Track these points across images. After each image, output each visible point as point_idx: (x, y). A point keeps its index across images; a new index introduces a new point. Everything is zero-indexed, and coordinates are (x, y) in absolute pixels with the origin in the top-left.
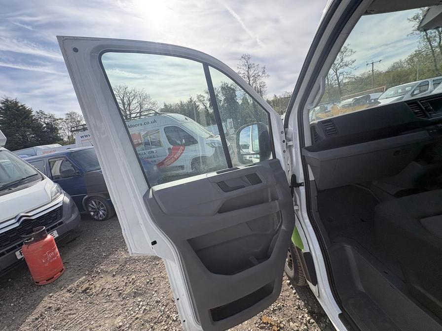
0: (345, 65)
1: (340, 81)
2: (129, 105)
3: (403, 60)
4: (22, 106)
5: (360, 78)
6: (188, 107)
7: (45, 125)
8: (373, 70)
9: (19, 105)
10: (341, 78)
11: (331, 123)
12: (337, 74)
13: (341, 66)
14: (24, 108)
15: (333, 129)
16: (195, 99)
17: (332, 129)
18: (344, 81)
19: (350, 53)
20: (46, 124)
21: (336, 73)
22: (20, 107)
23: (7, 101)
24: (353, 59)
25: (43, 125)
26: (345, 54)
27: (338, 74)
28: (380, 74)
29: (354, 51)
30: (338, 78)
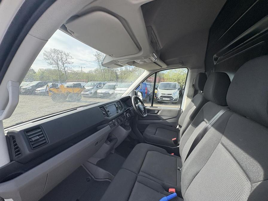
0: (68, 63)
3: (93, 70)
5: (77, 73)
8: (82, 71)
10: (66, 69)
11: (40, 130)
12: (64, 66)
13: (66, 63)
15: (42, 137)
17: (40, 138)
18: (68, 71)
19: (71, 58)
24: (73, 62)
28: (85, 73)
30: (65, 68)
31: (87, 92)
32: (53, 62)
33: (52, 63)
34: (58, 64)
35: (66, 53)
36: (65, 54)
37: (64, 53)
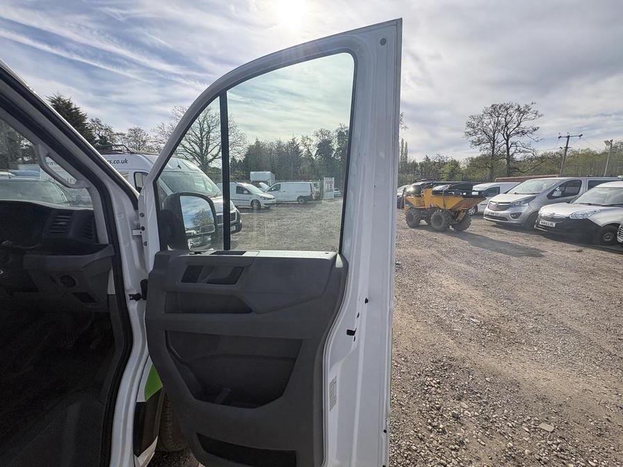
0: (522, 132)
1: (510, 153)
2: (209, 132)
4: (75, 109)
6: (287, 150)
7: (98, 138)
8: (567, 148)
9: (73, 107)
10: (512, 150)
12: (507, 144)
13: (516, 133)
14: (77, 112)
16: (299, 141)
18: (516, 156)
19: (533, 116)
20: (100, 137)
21: (507, 140)
22: (72, 110)
23: (59, 99)
24: (536, 126)
25: (95, 138)
26: (525, 116)
27: (510, 144)
29: (539, 113)
30: (508, 149)
31: (506, 209)
32: (484, 136)
33: (483, 139)
34: (494, 142)
35: (522, 107)
36: (518, 110)
37: (516, 107)
